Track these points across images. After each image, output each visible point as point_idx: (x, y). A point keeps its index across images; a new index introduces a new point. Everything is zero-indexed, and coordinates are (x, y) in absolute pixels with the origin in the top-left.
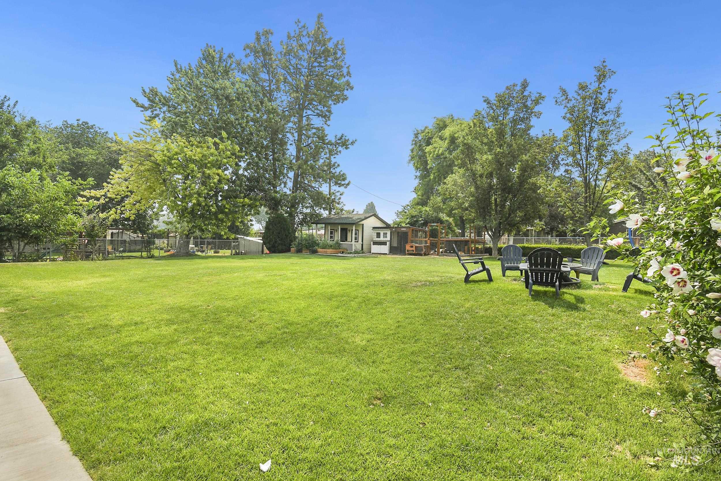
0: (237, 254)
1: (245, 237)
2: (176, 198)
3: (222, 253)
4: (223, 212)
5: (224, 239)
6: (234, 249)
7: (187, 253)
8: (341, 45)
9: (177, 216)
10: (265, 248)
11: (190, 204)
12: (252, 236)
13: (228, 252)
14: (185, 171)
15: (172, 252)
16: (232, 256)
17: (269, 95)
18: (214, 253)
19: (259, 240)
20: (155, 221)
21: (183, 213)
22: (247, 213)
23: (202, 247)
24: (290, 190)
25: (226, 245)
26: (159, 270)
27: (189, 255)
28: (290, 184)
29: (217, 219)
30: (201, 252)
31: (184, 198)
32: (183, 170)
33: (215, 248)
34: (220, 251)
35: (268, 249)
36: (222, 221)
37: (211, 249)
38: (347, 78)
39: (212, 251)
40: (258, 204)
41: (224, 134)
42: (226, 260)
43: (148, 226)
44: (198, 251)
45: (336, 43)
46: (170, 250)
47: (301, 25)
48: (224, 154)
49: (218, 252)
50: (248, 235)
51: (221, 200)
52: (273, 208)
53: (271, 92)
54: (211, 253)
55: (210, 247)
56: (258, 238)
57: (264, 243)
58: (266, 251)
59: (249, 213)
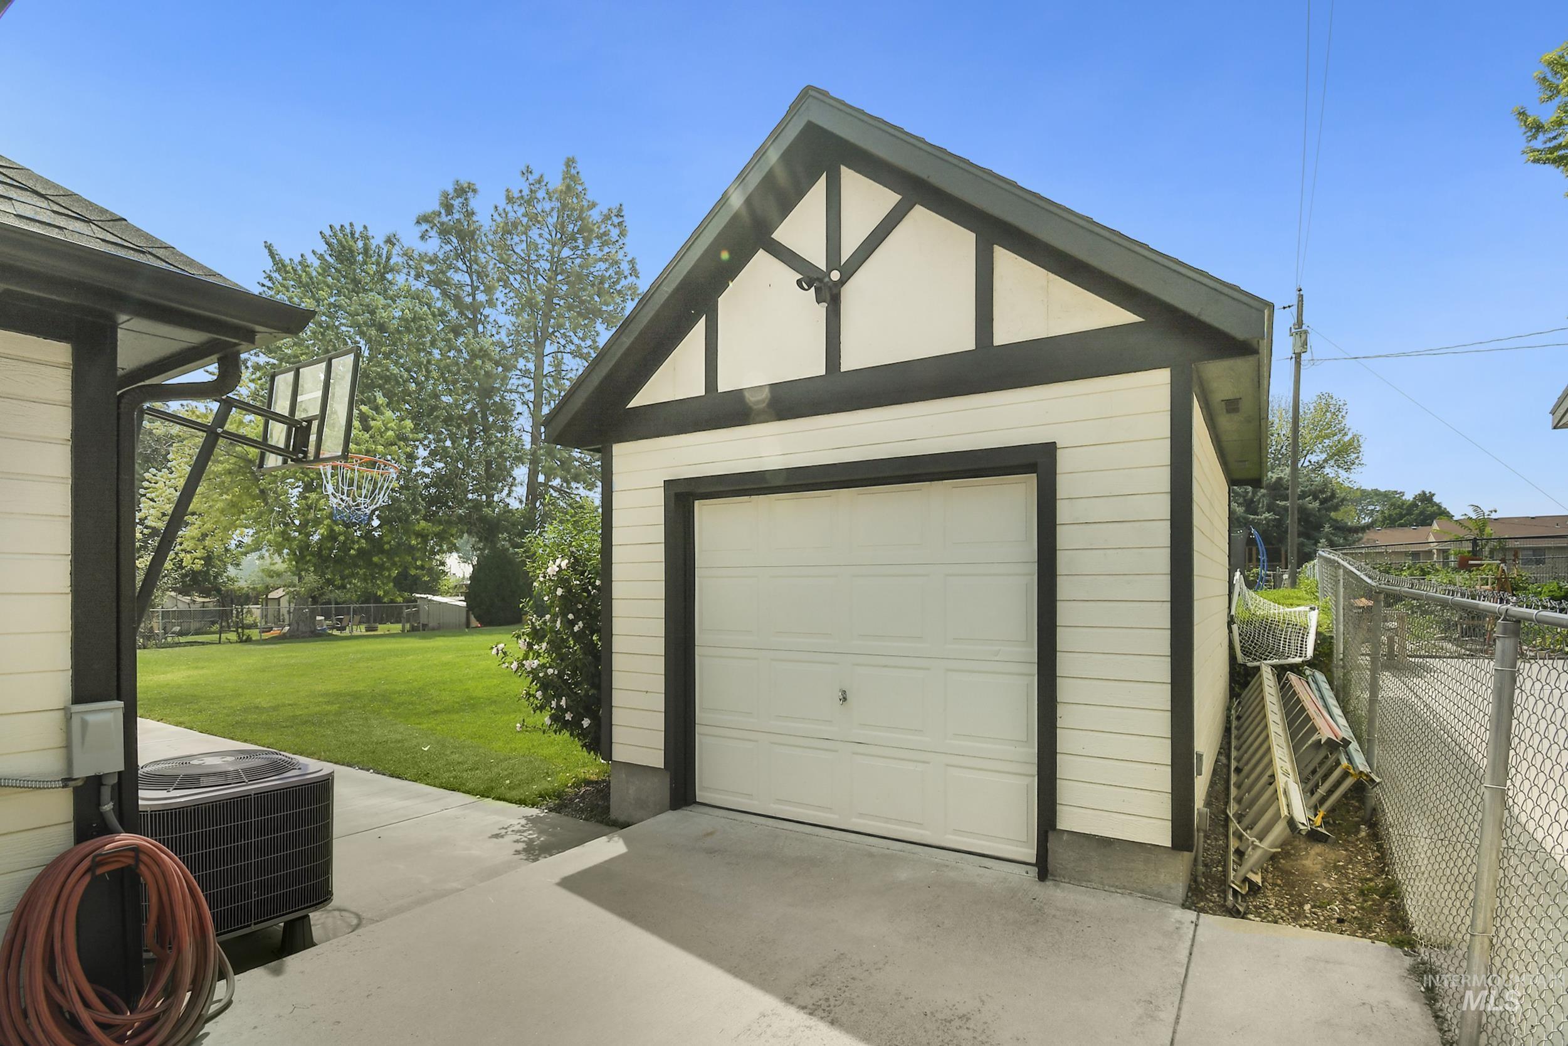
0: (414, 629)
1: (430, 597)
2: (286, 525)
3: (382, 629)
4: (382, 551)
5: (385, 603)
6: (408, 621)
7: (312, 632)
8: (616, 216)
9: (290, 560)
10: (472, 618)
11: (316, 537)
12: (446, 593)
13: (397, 628)
14: (307, 475)
15: (276, 632)
16: (403, 634)
17: (473, 316)
18: (367, 631)
19: (459, 602)
20: (230, 568)
21: (302, 556)
22: (433, 548)
23: (341, 620)
24: (521, 502)
25: (392, 614)
26: (282, 657)
27: (316, 635)
28: (521, 491)
29: (370, 564)
30: (338, 629)
31: (304, 524)
32: (302, 473)
33: (368, 621)
34: (380, 627)
35: (478, 619)
36: (382, 567)
37: (360, 623)
38: (630, 279)
39: (363, 627)
40: (454, 531)
41: (381, 399)
42: (393, 640)
43: (215, 578)
44: (333, 628)
45: (605, 212)
46: (271, 629)
47: (532, 179)
48: (382, 437)
49: (375, 629)
50: (434, 592)
51: (379, 526)
52: (486, 539)
53: (475, 308)
54: (361, 630)
55: (357, 618)
56: (458, 598)
57: (469, 608)
58: (474, 622)
59: (437, 548)
